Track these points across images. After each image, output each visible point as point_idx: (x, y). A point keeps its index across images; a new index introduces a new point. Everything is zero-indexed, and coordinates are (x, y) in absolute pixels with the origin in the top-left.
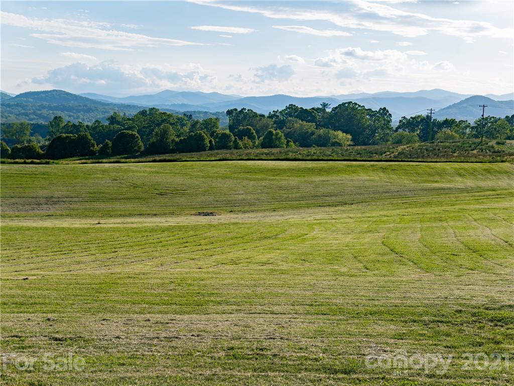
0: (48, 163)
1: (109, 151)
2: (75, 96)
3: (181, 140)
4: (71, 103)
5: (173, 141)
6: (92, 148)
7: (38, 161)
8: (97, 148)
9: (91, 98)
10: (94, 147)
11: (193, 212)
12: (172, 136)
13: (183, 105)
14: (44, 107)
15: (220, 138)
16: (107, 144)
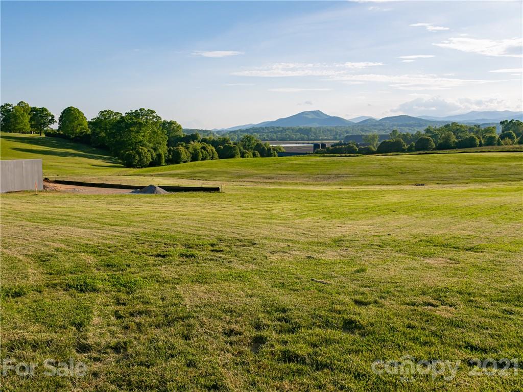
0: (357, 156)
1: (413, 149)
2: (413, 118)
3: (459, 141)
4: (411, 122)
5: (454, 142)
6: (403, 147)
7: (353, 155)
8: (406, 147)
9: (423, 118)
10: (404, 146)
11: (413, 183)
12: (454, 139)
13: (483, 120)
14: (395, 125)
15: (488, 139)
16: (412, 145)
